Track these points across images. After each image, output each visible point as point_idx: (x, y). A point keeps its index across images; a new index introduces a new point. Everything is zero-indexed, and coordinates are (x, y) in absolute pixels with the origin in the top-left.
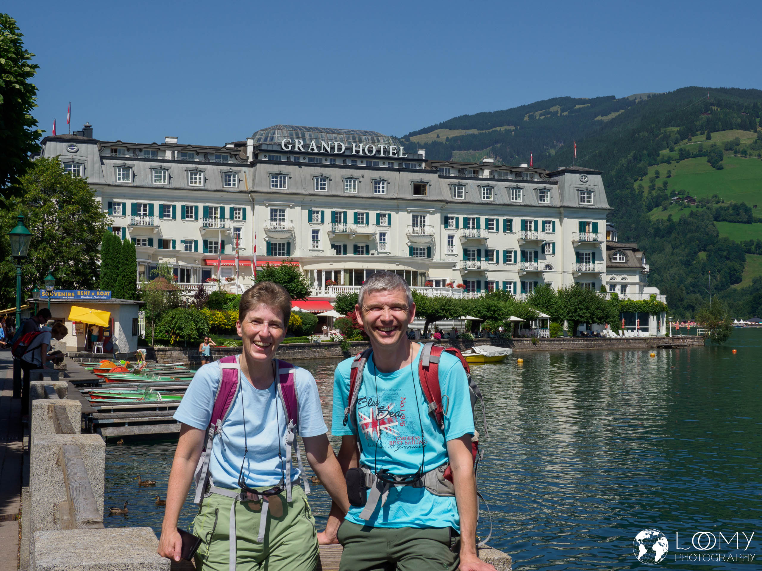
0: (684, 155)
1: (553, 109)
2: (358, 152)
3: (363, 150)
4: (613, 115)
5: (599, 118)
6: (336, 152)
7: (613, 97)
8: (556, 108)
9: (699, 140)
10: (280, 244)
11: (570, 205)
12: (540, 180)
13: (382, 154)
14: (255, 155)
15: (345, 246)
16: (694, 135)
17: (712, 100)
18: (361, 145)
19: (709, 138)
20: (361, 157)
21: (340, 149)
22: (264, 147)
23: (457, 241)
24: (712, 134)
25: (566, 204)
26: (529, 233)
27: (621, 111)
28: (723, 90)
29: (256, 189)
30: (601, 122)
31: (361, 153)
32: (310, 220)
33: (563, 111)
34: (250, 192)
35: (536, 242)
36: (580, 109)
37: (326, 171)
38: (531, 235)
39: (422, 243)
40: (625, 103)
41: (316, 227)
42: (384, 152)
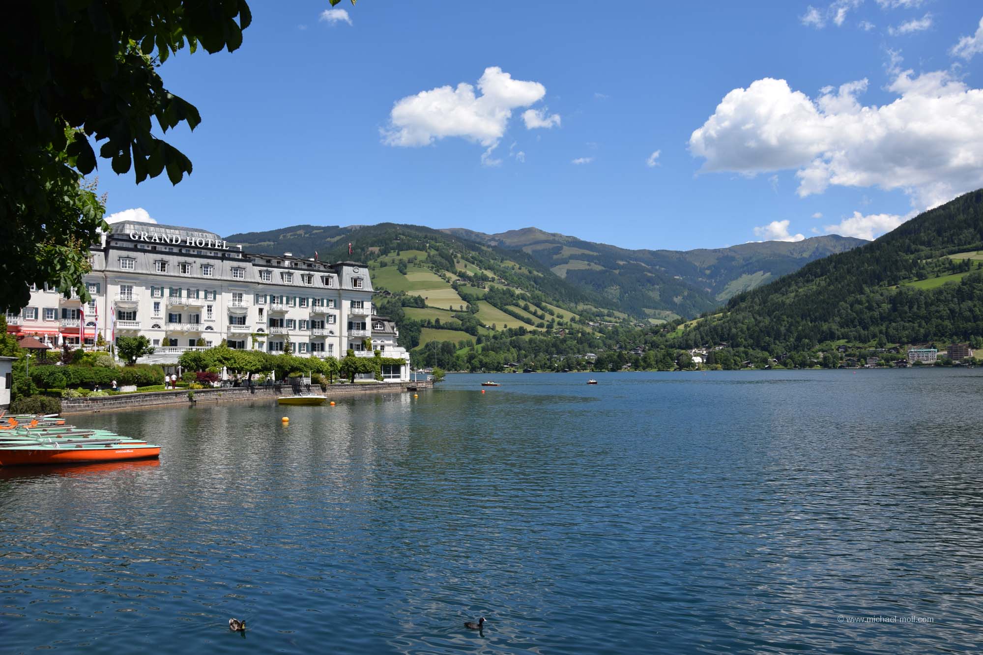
0: (383, 265)
1: (298, 232)
2: (191, 243)
3: (195, 243)
4: (338, 238)
5: (329, 239)
6: (174, 243)
7: (338, 227)
8: (301, 232)
9: (393, 255)
10: (127, 313)
11: (346, 288)
12: (324, 269)
13: (209, 246)
14: (108, 243)
15: (180, 315)
16: (390, 252)
17: (401, 231)
18: (193, 239)
19: (398, 254)
20: (193, 247)
21: (177, 241)
22: (116, 237)
23: (265, 313)
24: (401, 252)
25: (343, 288)
26: (317, 307)
27: (343, 236)
28: (406, 226)
29: (107, 269)
30: (329, 242)
31: (193, 245)
32: (152, 294)
33: (305, 234)
34: (103, 271)
35: (322, 314)
36: (316, 233)
37: (166, 258)
38: (318, 309)
39: (239, 313)
40: (345, 230)
41: (157, 300)
42: (211, 245)
